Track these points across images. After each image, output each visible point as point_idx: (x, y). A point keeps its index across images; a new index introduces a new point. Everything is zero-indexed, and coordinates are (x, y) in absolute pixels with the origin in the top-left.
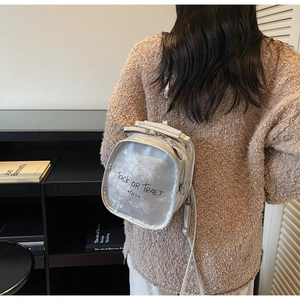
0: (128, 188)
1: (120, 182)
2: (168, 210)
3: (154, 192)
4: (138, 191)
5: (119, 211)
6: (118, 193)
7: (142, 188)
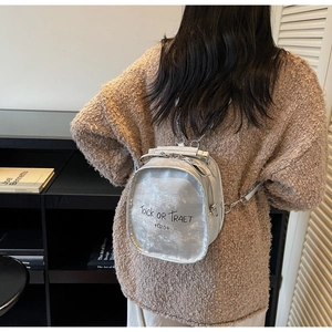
0: (155, 222)
1: (145, 217)
2: (202, 237)
3: (183, 219)
4: (166, 223)
5: (150, 251)
6: (145, 230)
7: (169, 217)
